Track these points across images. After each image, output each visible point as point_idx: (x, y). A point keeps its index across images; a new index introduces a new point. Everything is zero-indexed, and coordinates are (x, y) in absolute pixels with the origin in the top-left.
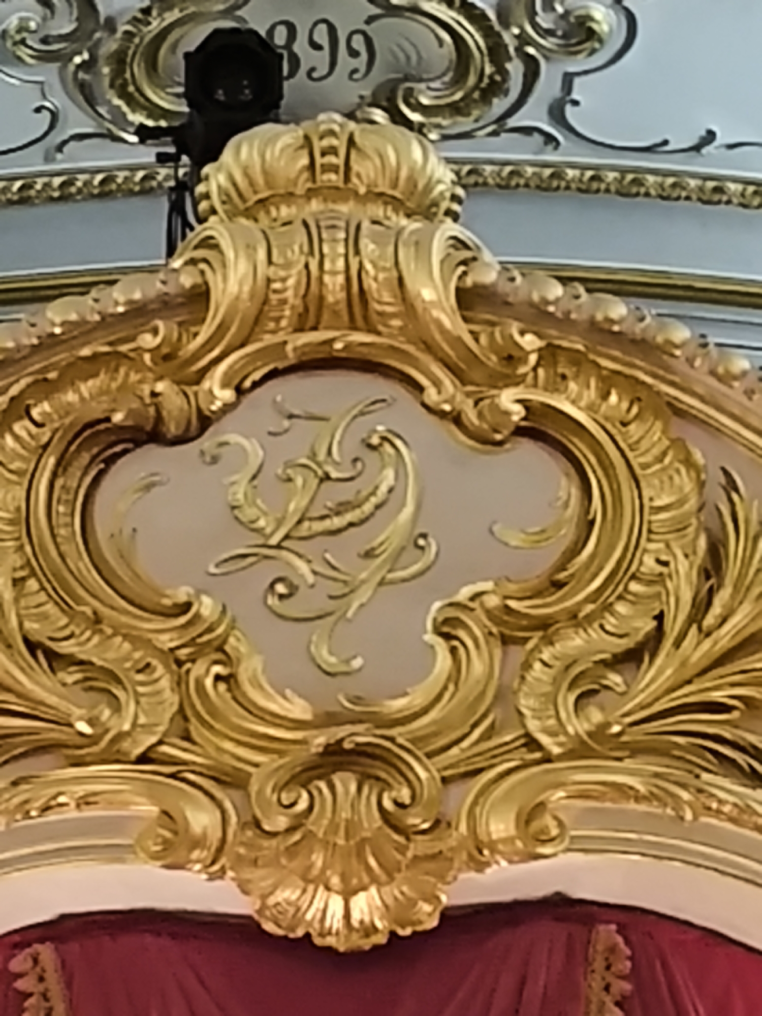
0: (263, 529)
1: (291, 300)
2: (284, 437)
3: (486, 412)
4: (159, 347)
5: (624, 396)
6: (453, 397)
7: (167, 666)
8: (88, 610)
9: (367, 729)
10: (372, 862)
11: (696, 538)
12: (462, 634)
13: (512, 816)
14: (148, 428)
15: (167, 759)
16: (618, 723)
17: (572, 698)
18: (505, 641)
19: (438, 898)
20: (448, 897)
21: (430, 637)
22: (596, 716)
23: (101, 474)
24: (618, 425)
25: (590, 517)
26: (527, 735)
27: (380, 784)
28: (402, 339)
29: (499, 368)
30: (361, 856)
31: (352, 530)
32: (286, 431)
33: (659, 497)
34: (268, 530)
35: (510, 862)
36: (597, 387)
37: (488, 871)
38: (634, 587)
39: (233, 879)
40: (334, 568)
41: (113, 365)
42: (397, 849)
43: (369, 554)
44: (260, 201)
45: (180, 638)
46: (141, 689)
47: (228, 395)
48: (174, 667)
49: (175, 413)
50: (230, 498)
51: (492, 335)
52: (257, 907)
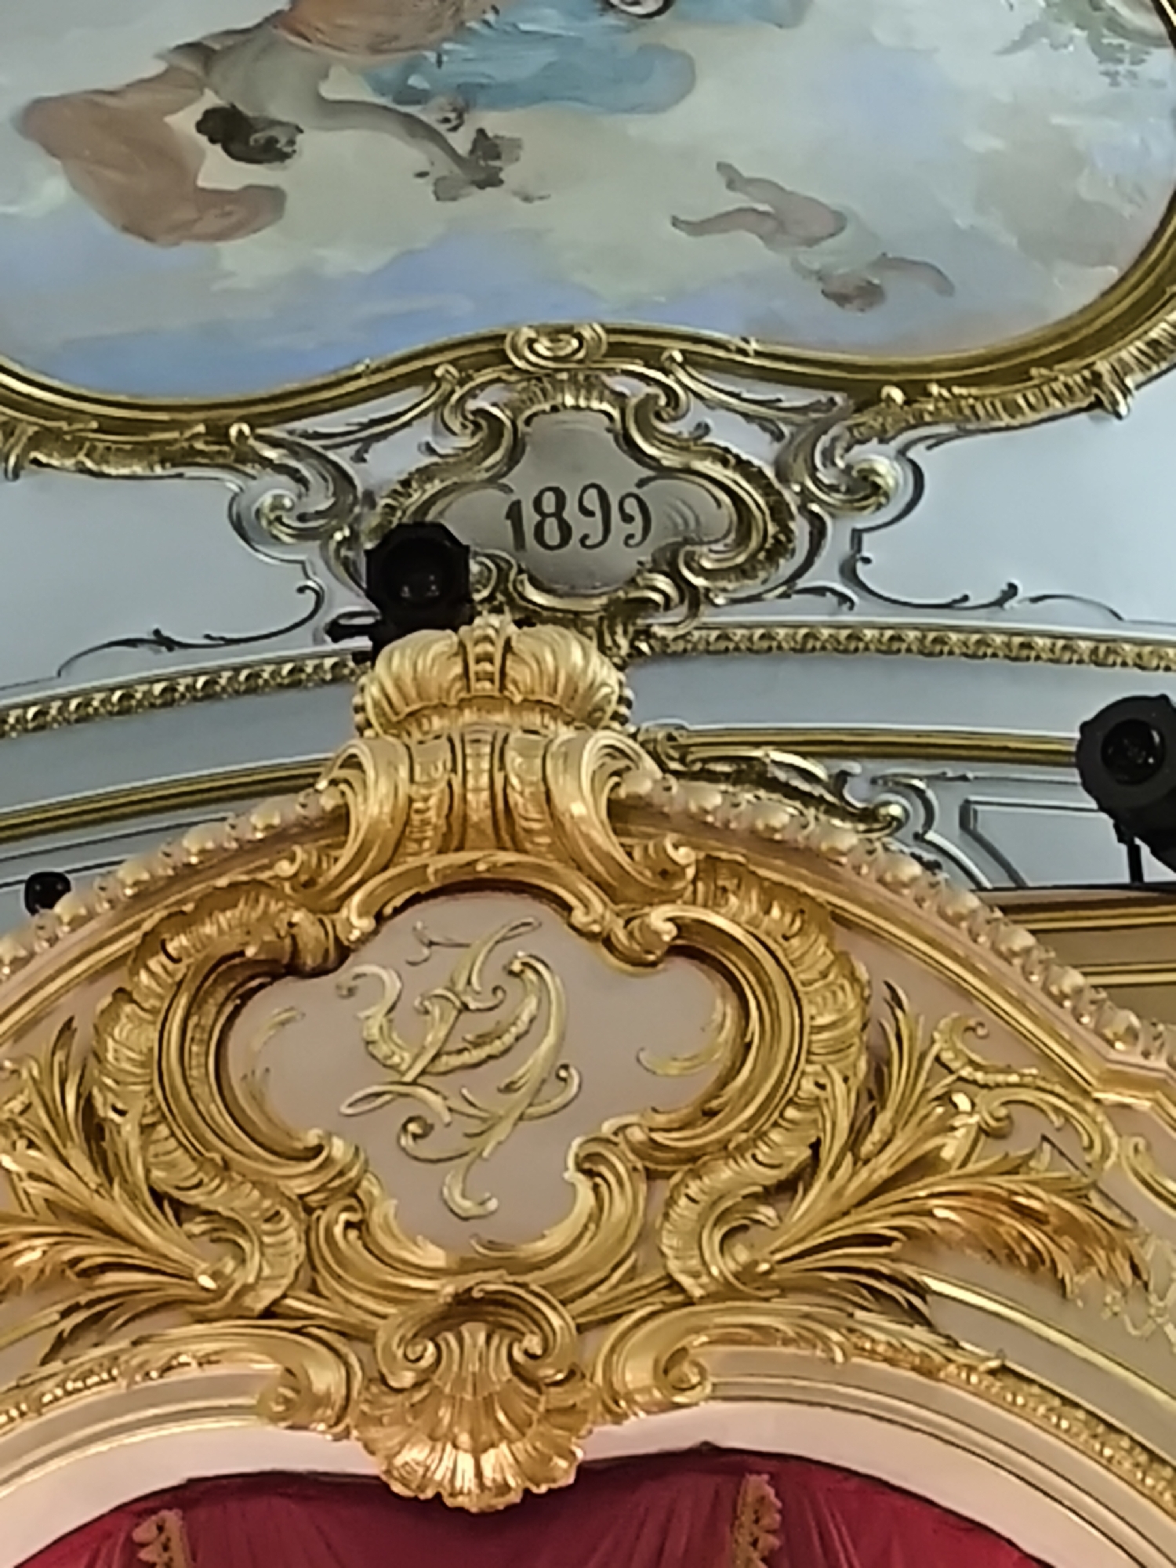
0: (398, 1065)
1: (434, 820)
2: (424, 965)
3: (637, 934)
4: (296, 875)
5: (788, 907)
6: (603, 917)
7: (295, 1215)
8: (217, 1158)
9: (500, 1277)
10: (501, 1417)
11: (858, 1058)
12: (604, 1170)
13: (649, 1363)
14: (286, 960)
15: (293, 1313)
16: (765, 1261)
17: (718, 1236)
18: (651, 1176)
19: (573, 1454)
20: (585, 1453)
21: (572, 1174)
22: (743, 1255)
23: (237, 1011)
24: (781, 940)
25: (747, 1039)
26: (669, 1276)
27: (514, 1334)
28: (550, 856)
29: (654, 885)
30: (490, 1413)
31: (492, 1063)
32: (426, 960)
33: (821, 1014)
34: (404, 1067)
35: (648, 1412)
36: (759, 901)
37: (626, 1423)
38: (791, 1113)
39: (358, 1439)
40: (472, 1104)
41: (253, 894)
42: (527, 1403)
43: (509, 1088)
44: (411, 714)
45: (311, 1183)
46: (267, 1240)
47: (366, 924)
48: (303, 1215)
49: (311, 946)
50: (365, 1034)
51: (646, 849)
52: (384, 1468)
